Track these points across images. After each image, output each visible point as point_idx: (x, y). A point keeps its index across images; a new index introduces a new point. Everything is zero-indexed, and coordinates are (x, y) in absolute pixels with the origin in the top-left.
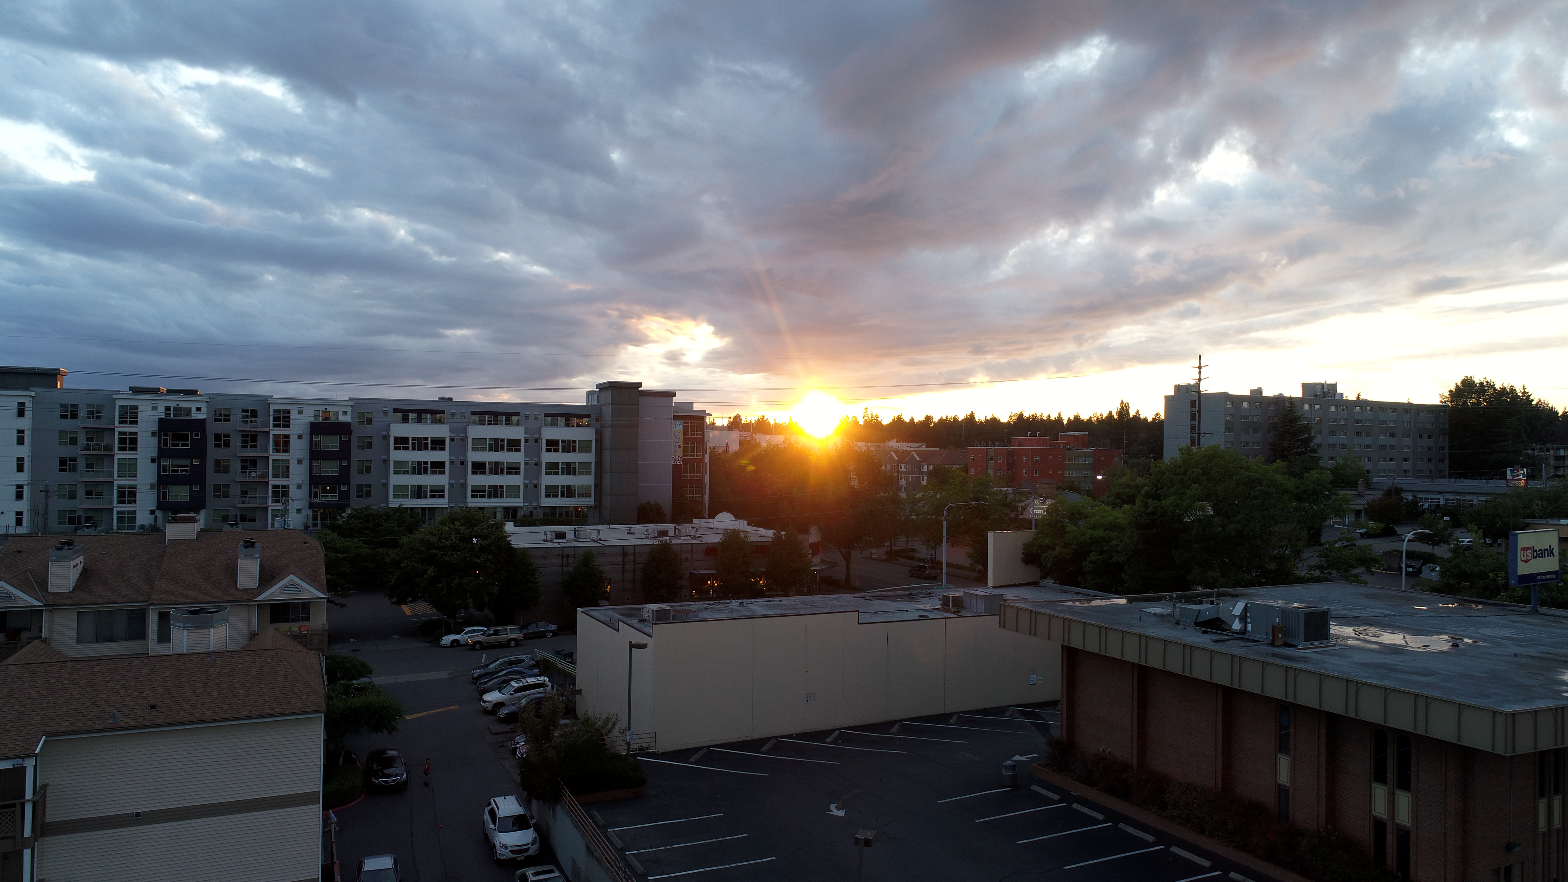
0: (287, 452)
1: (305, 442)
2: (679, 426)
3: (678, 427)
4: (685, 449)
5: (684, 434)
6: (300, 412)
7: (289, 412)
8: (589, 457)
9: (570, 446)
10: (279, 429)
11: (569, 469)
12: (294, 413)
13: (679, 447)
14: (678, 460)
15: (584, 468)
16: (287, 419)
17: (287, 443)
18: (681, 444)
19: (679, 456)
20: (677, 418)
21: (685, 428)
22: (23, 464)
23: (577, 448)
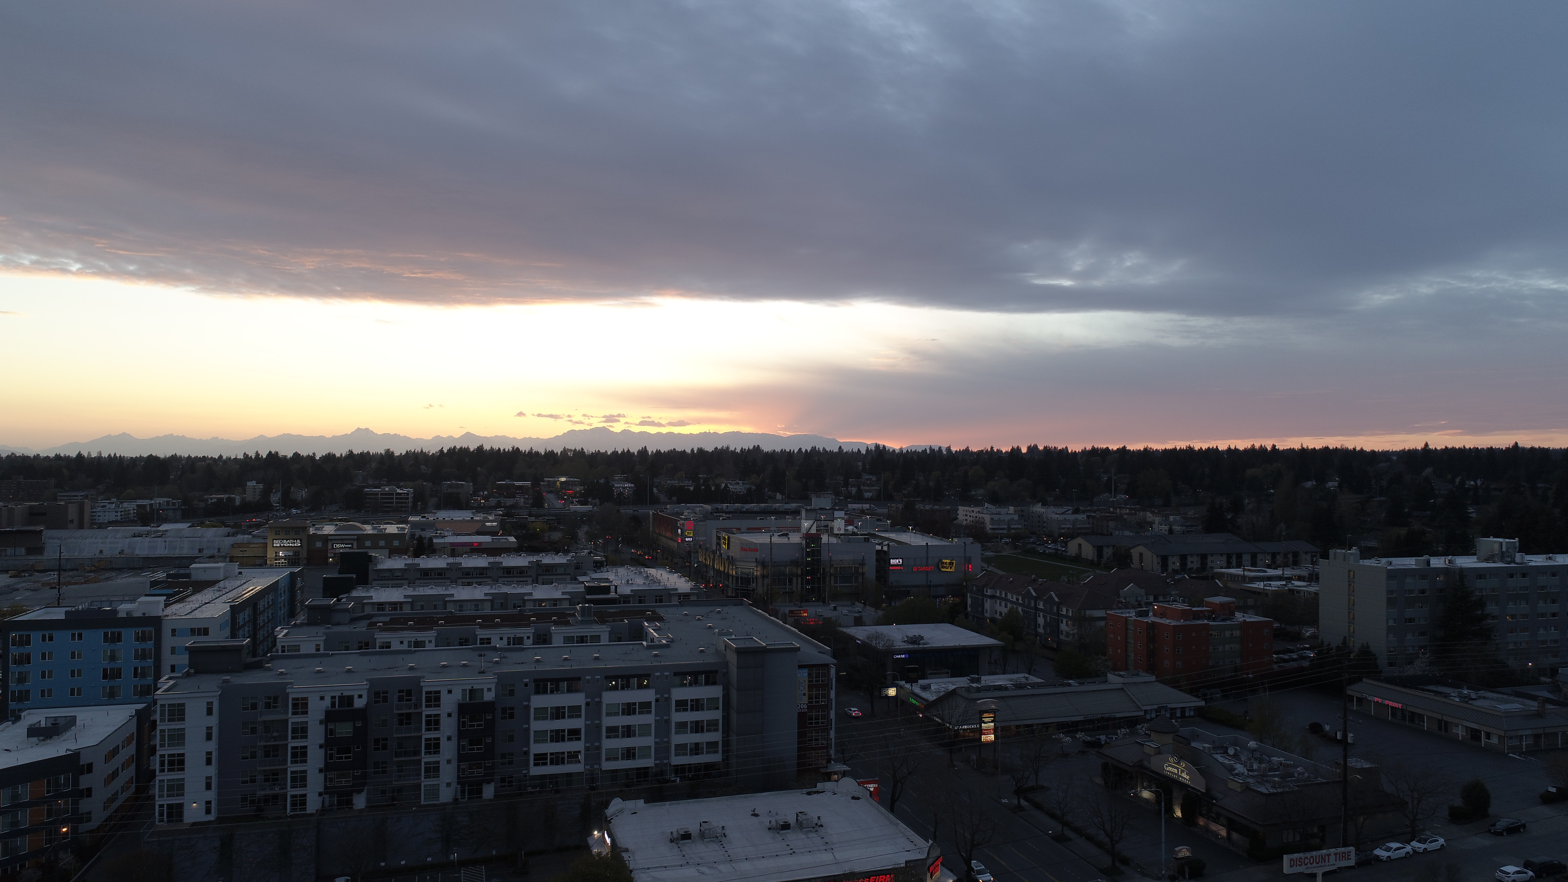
0: (438, 730)
1: (454, 720)
2: (804, 674)
3: (803, 676)
4: (810, 698)
5: (809, 681)
6: (450, 692)
7: (439, 692)
8: (717, 715)
9: (697, 705)
10: (431, 709)
11: (698, 727)
12: (444, 696)
13: (804, 694)
14: (804, 708)
15: (712, 725)
16: (438, 699)
17: (437, 722)
18: (806, 692)
19: (804, 704)
20: (801, 667)
21: (810, 675)
22: (211, 758)
23: (705, 706)
